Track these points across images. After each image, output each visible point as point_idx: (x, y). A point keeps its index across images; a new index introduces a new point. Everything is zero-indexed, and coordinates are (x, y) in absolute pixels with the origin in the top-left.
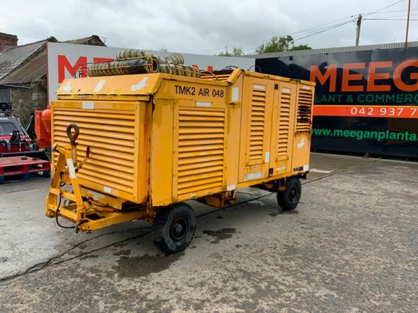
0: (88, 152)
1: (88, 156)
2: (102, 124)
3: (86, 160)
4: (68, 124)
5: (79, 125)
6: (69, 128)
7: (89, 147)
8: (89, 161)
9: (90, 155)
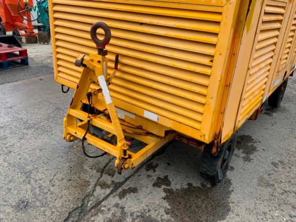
0: (117, 62)
1: (116, 68)
2: (141, 24)
3: (114, 73)
4: (95, 21)
5: (109, 24)
6: (95, 28)
7: (117, 56)
8: (118, 74)
9: (119, 66)
